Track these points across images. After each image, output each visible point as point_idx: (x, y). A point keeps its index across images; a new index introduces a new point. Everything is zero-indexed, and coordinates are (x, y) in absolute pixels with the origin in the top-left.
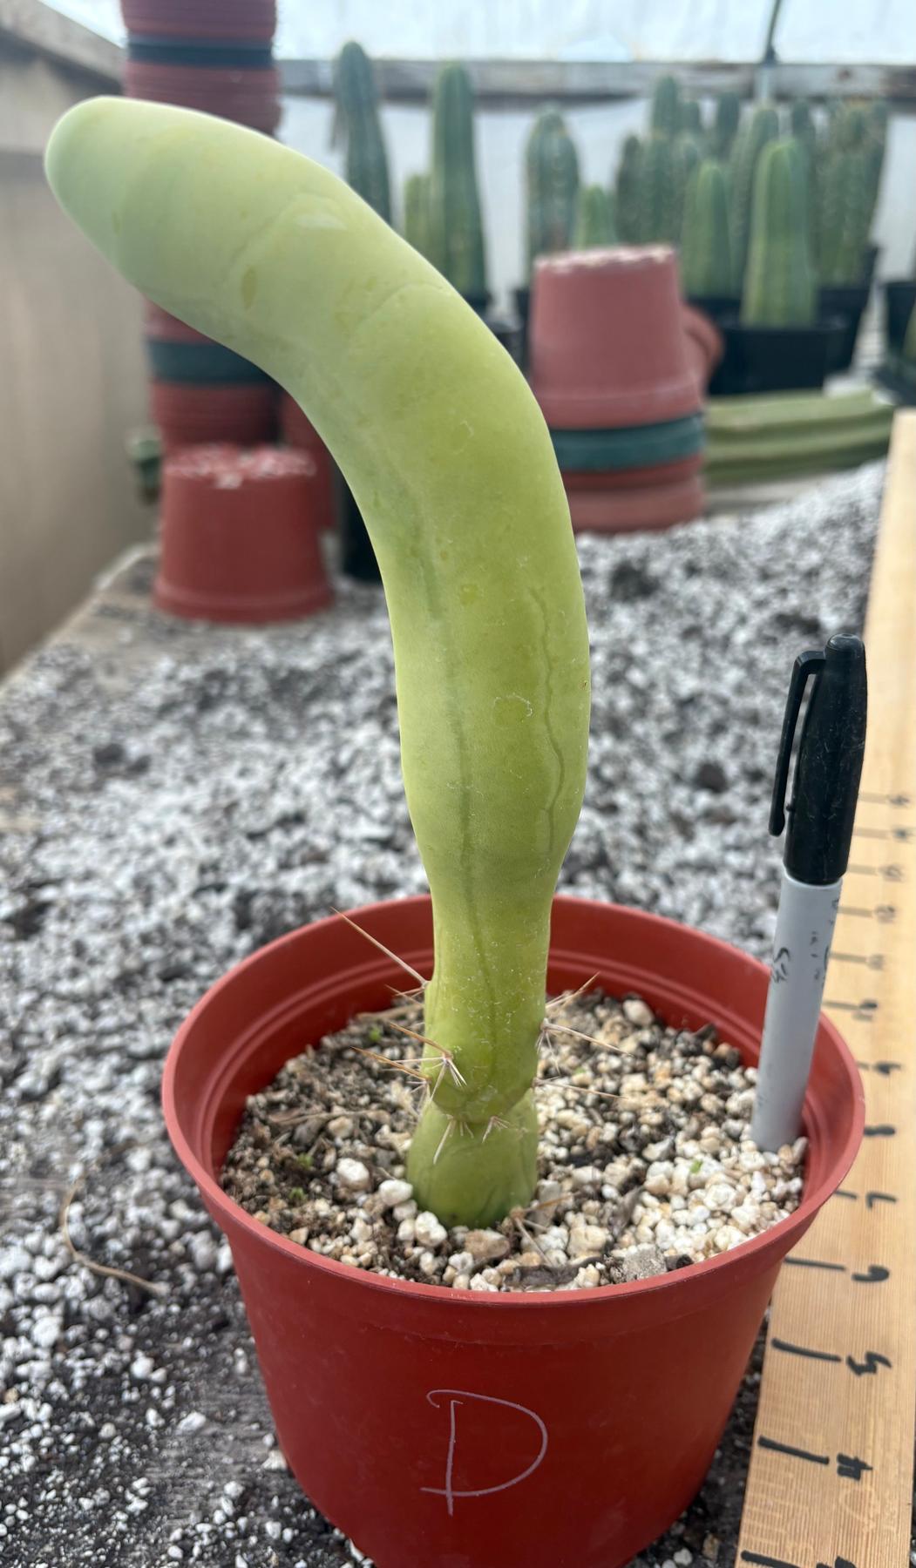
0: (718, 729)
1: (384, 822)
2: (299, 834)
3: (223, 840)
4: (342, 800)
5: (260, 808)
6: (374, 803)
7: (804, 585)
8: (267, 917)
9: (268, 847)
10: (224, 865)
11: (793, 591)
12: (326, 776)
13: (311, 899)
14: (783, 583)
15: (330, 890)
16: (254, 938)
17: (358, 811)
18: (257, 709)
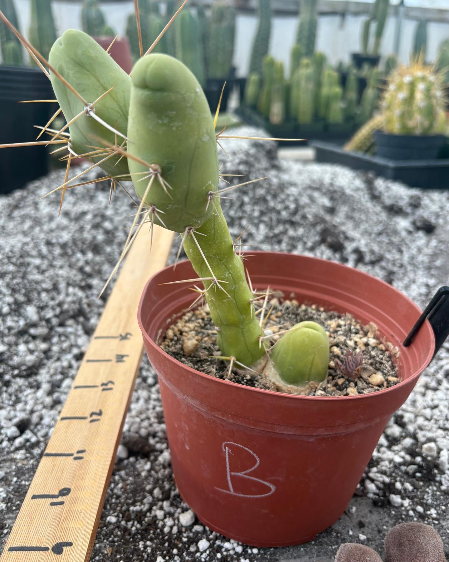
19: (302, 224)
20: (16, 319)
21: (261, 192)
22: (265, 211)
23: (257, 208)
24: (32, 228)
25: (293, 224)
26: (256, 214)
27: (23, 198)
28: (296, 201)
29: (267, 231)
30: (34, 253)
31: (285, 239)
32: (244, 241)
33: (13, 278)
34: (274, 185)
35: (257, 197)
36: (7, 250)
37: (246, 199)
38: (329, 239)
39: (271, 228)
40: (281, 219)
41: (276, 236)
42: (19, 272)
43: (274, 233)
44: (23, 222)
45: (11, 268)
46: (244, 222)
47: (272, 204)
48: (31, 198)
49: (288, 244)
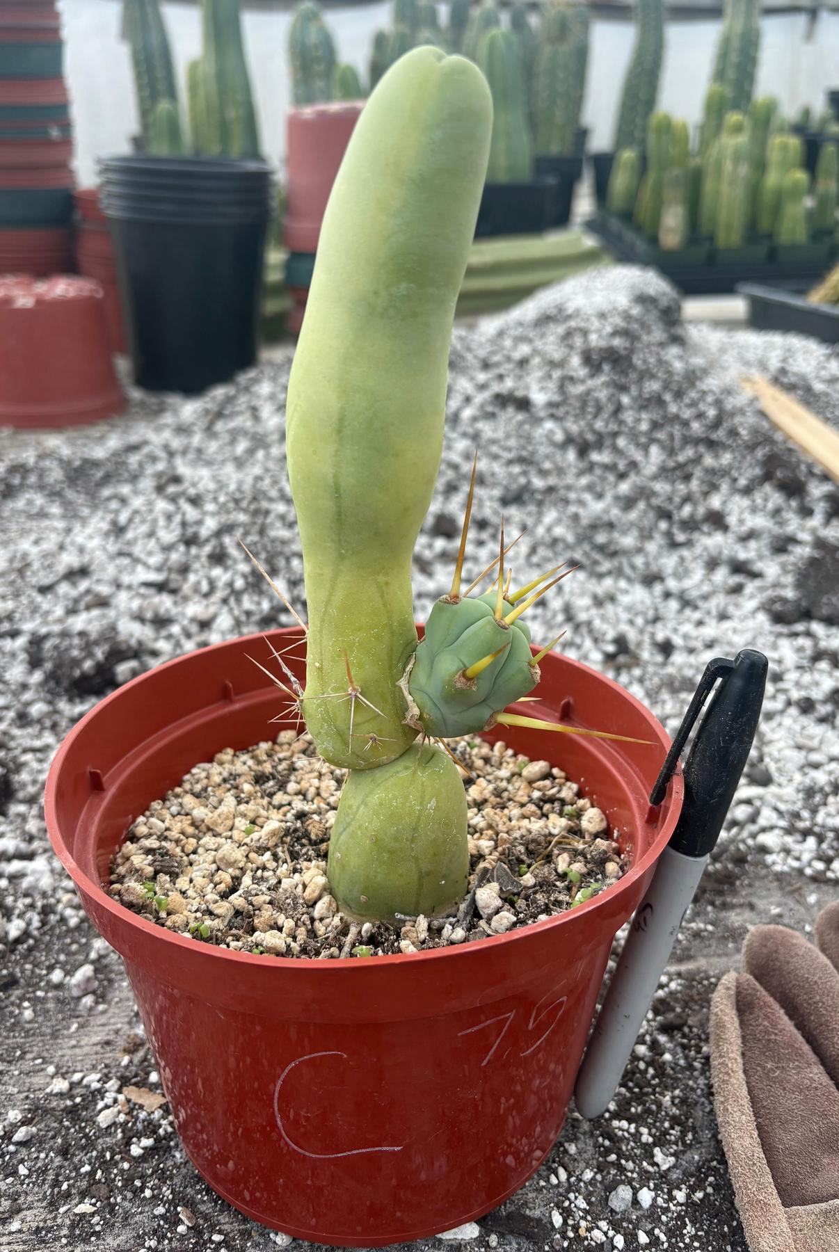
0: (451, 489)
1: (159, 569)
2: (84, 585)
3: (17, 595)
4: (121, 554)
5: (50, 566)
6: (150, 554)
7: (517, 372)
8: (55, 654)
9: (57, 596)
10: (17, 616)
11: (508, 376)
12: (107, 535)
13: (94, 636)
14: (501, 370)
15: (113, 628)
16: (45, 673)
17: (137, 561)
18: (54, 494)
19: (730, 446)
20: (256, 598)
21: (653, 386)
22: (661, 421)
23: (644, 416)
24: (251, 452)
25: (712, 445)
26: (644, 426)
27: (230, 400)
28: (718, 403)
29: (663, 457)
30: (274, 493)
31: (698, 473)
32: (622, 476)
33: (246, 534)
34: (678, 374)
35: (647, 396)
36: (232, 487)
37: (625, 400)
38: (779, 474)
39: (671, 452)
40: (690, 437)
41: (680, 466)
42: (254, 523)
43: (677, 462)
44: (233, 442)
45: (242, 517)
46: (621, 442)
47: (673, 408)
48: (243, 400)
49: (703, 482)
